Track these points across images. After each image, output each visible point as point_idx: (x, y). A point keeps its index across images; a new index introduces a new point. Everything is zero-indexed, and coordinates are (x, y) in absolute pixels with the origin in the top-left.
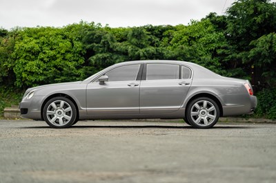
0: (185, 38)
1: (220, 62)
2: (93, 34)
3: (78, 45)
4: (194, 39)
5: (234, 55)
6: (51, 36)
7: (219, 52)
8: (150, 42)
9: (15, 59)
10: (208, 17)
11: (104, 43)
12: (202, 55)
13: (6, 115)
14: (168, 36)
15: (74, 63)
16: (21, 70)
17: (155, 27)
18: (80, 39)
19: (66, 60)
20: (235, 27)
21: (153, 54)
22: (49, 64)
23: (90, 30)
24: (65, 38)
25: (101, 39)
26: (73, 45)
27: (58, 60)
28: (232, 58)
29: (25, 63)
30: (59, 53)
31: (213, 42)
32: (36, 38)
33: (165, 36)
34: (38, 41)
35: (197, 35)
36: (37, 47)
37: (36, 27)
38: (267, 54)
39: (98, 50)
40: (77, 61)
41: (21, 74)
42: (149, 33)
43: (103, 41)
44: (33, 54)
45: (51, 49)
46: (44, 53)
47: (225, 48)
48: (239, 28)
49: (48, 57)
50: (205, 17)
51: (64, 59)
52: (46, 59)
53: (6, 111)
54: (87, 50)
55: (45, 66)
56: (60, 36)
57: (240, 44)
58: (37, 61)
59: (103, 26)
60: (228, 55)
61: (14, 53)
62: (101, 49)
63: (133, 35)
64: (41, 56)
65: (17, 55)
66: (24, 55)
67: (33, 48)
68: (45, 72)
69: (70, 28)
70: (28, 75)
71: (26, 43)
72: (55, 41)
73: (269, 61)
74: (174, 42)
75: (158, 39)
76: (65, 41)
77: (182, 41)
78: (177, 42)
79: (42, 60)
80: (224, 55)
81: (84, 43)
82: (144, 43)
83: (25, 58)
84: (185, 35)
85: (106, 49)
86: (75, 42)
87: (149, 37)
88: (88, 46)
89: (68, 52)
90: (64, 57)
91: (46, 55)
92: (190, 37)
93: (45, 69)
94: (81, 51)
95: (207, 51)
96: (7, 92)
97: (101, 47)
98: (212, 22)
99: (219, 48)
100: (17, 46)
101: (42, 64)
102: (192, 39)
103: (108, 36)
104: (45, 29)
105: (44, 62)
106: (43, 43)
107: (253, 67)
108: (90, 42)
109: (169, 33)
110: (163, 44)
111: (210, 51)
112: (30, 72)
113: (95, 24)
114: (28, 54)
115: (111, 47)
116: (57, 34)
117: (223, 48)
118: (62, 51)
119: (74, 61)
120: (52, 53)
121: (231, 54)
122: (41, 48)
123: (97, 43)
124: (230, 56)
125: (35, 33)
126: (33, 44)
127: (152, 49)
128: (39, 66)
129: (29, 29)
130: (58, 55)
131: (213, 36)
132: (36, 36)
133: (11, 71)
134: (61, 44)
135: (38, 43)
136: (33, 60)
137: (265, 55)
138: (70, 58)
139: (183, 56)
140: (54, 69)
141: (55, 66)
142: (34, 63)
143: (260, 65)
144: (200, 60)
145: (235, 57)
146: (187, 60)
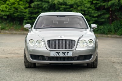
1: (95, 7)
5: (101, 4)
7: (94, 2)
12: (86, 4)
21: (62, 3)
22: (11, 7)
27: (16, 5)
28: (101, 5)
38: (117, 4)
39: (35, 0)
40: (25, 5)
49: (11, 3)
51: (19, 4)
52: (10, 4)
55: (9, 7)
58: (6, 5)
60: (98, 4)
64: (8, 2)
68: (9, 10)
73: (118, 8)
79: (8, 4)
80: (96, 4)
90: (19, 3)
91: (10, 2)
95: (88, 1)
99: (94, 0)
107: (111, 9)
111: (90, 1)
119: (24, 5)
121: (100, 3)
124: (99, 4)
128: (6, 8)
130: (16, 2)
136: (3, 4)
137: (116, 5)
138: (22, 4)
139: (76, 4)
140: (14, 9)
141: (14, 8)
142: (4, 6)
143: (114, 9)
144: (84, 6)
145: (102, 5)
146: (78, 6)
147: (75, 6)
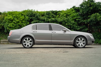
0: (65, 15)
1: (77, 23)
2: (32, 14)
3: (27, 17)
4: (68, 15)
6: (17, 14)
7: (77, 20)
8: (52, 16)
9: (4, 23)
10: (73, 7)
11: (36, 17)
12: (71, 21)
13: (1, 42)
14: (59, 14)
15: (26, 24)
16: (7, 26)
17: (54, 11)
18: (28, 15)
19: (23, 23)
20: (83, 11)
21: (54, 21)
22: (16, 24)
23: (31, 12)
24: (22, 15)
25: (35, 15)
26: (25, 17)
27: (20, 23)
29: (8, 24)
30: (20, 20)
31: (75, 16)
32: (12, 15)
33: (58, 14)
34: (13, 16)
35: (69, 14)
36: (12, 18)
37: (12, 11)
38: (94, 21)
39: (34, 19)
40: (27, 23)
41: (7, 28)
42: (52, 13)
43: (36, 16)
44: (11, 21)
45: (17, 19)
46: (15, 20)
47: (79, 18)
48: (84, 11)
49: (16, 22)
50: (71, 8)
51: (22, 22)
53: (1, 41)
54: (30, 19)
56: (20, 14)
57: (84, 17)
58: (12, 23)
59: (36, 11)
60: (80, 21)
61: (4, 21)
62: (35, 19)
63: (47, 14)
64: (14, 21)
65: (5, 21)
66: (8, 21)
67: (11, 19)
69: (24, 12)
70: (9, 28)
71: (8, 17)
72: (19, 16)
73: (95, 23)
74: (61, 16)
75: (55, 15)
76: (23, 16)
77: (64, 16)
78: (62, 16)
79: (14, 23)
80: (79, 21)
81: (29, 17)
82: (50, 17)
83: (8, 22)
84: (65, 14)
85: (37, 19)
86: (26, 16)
87: (52, 15)
88: (31, 18)
89: (23, 20)
92: (67, 14)
93: (15, 26)
94: (28, 20)
95: (73, 19)
96: (2, 34)
97: (35, 18)
98: (74, 9)
99: (77, 18)
100: (5, 18)
101: (14, 24)
102: (67, 15)
103: (38, 14)
104: (15, 12)
105: (15, 24)
106: (15, 17)
107: (89, 25)
108: (31, 16)
109: (59, 13)
110: (57, 17)
111: (74, 19)
112: (10, 27)
113: (33, 10)
114: (9, 21)
115: (39, 18)
116: (19, 14)
117: (78, 18)
118: (21, 20)
119: (26, 23)
120: (18, 20)
121: (81, 21)
122: (14, 18)
123: (34, 17)
125: (11, 13)
126: (11, 17)
127: (53, 19)
128: (13, 25)
129: (9, 12)
130: (20, 21)
131: (75, 14)
132: (12, 14)
133: (3, 27)
134: (21, 17)
135: (13, 17)
136: (11, 23)
138: (24, 22)
139: (64, 21)
141: (19, 25)
144: (70, 23)
145: (83, 22)
146: (66, 23)
147: (63, 23)
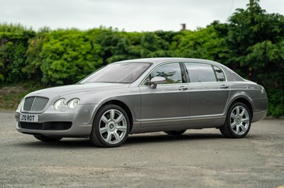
0: (191, 43)
2: (111, 38)
3: (98, 47)
4: (199, 44)
5: (233, 58)
6: (74, 38)
7: (221, 55)
8: (160, 46)
9: (42, 59)
11: (120, 46)
15: (94, 63)
16: (47, 68)
18: (99, 42)
19: (87, 60)
20: (234, 34)
22: (71, 64)
23: (107, 34)
24: (86, 40)
25: (117, 42)
26: (93, 47)
27: (80, 60)
28: (232, 61)
29: (51, 63)
30: (81, 54)
31: (216, 47)
32: (60, 41)
34: (63, 43)
35: (201, 40)
36: (61, 48)
38: (262, 59)
39: (115, 52)
40: (96, 61)
41: (47, 72)
42: (159, 38)
43: (119, 44)
44: (58, 54)
45: (74, 50)
46: (68, 54)
47: (226, 52)
48: (238, 36)
51: (85, 59)
52: (69, 59)
54: (106, 52)
55: (68, 65)
56: (82, 39)
58: (62, 61)
60: (228, 59)
61: (41, 54)
62: (117, 52)
63: (146, 40)
64: (65, 56)
65: (44, 55)
66: (50, 55)
67: (57, 49)
68: (68, 71)
69: (90, 32)
70: (53, 72)
71: (52, 44)
72: (78, 44)
73: (263, 65)
74: (182, 46)
76: (87, 43)
77: (188, 45)
78: (184, 46)
79: (65, 59)
80: (225, 58)
81: (103, 46)
82: (155, 47)
83: (51, 58)
84: (191, 40)
85: (121, 51)
87: (160, 41)
88: (106, 48)
89: (88, 53)
90: (85, 57)
91: (70, 56)
92: (195, 42)
93: (68, 68)
94: (100, 53)
95: (210, 54)
97: (117, 49)
99: (221, 52)
100: (44, 47)
101: (65, 63)
102: (197, 44)
103: (124, 40)
105: (68, 62)
106: (67, 45)
107: (251, 69)
108: (108, 45)
110: (171, 47)
111: (213, 54)
112: (55, 70)
114: (54, 54)
115: (126, 49)
116: (79, 37)
117: (224, 53)
118: (84, 53)
119: (94, 61)
120: (75, 54)
121: (231, 57)
122: (65, 49)
123: (114, 46)
124: (230, 60)
125: (60, 35)
126: (58, 45)
128: (63, 65)
129: (55, 32)
130: (80, 56)
131: (216, 42)
132: (61, 38)
133: (38, 69)
134: (82, 46)
135: (63, 45)
136: (58, 59)
137: (259, 60)
138: (91, 58)
140: (76, 68)
141: (77, 66)
142: (59, 62)
143: (256, 68)
145: (234, 61)
